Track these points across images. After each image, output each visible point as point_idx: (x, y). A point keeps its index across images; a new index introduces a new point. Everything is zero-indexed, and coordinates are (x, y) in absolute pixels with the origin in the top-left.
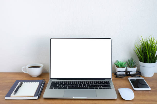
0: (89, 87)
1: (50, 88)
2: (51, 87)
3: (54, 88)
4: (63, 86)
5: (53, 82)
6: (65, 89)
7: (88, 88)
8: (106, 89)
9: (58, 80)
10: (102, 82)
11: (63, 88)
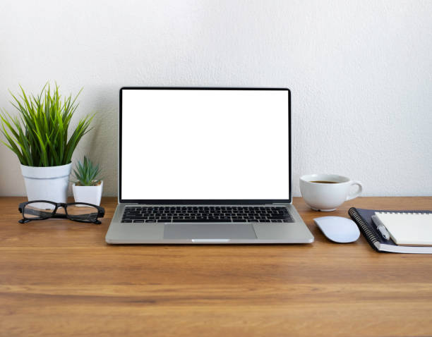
0: (232, 219)
1: (123, 222)
2: (124, 218)
3: (134, 222)
4: (158, 218)
5: (127, 209)
6: (166, 223)
7: (230, 221)
8: (281, 222)
9: (142, 206)
10: (268, 209)
11: (159, 221)
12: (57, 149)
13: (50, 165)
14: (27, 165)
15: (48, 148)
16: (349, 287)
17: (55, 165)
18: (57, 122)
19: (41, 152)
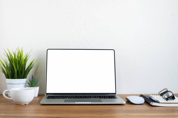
2: (47, 98)
6: (65, 99)
7: (91, 98)
11: (62, 98)
12: (21, 72)
13: (18, 78)
14: (9, 78)
15: (18, 71)
16: (140, 114)
17: (20, 78)
18: (22, 62)
19: (15, 73)
